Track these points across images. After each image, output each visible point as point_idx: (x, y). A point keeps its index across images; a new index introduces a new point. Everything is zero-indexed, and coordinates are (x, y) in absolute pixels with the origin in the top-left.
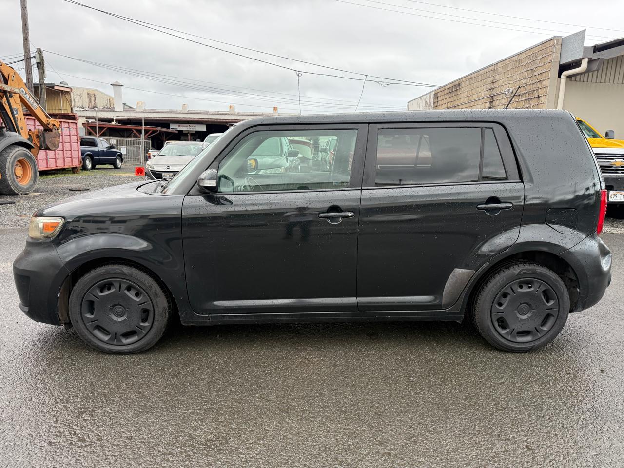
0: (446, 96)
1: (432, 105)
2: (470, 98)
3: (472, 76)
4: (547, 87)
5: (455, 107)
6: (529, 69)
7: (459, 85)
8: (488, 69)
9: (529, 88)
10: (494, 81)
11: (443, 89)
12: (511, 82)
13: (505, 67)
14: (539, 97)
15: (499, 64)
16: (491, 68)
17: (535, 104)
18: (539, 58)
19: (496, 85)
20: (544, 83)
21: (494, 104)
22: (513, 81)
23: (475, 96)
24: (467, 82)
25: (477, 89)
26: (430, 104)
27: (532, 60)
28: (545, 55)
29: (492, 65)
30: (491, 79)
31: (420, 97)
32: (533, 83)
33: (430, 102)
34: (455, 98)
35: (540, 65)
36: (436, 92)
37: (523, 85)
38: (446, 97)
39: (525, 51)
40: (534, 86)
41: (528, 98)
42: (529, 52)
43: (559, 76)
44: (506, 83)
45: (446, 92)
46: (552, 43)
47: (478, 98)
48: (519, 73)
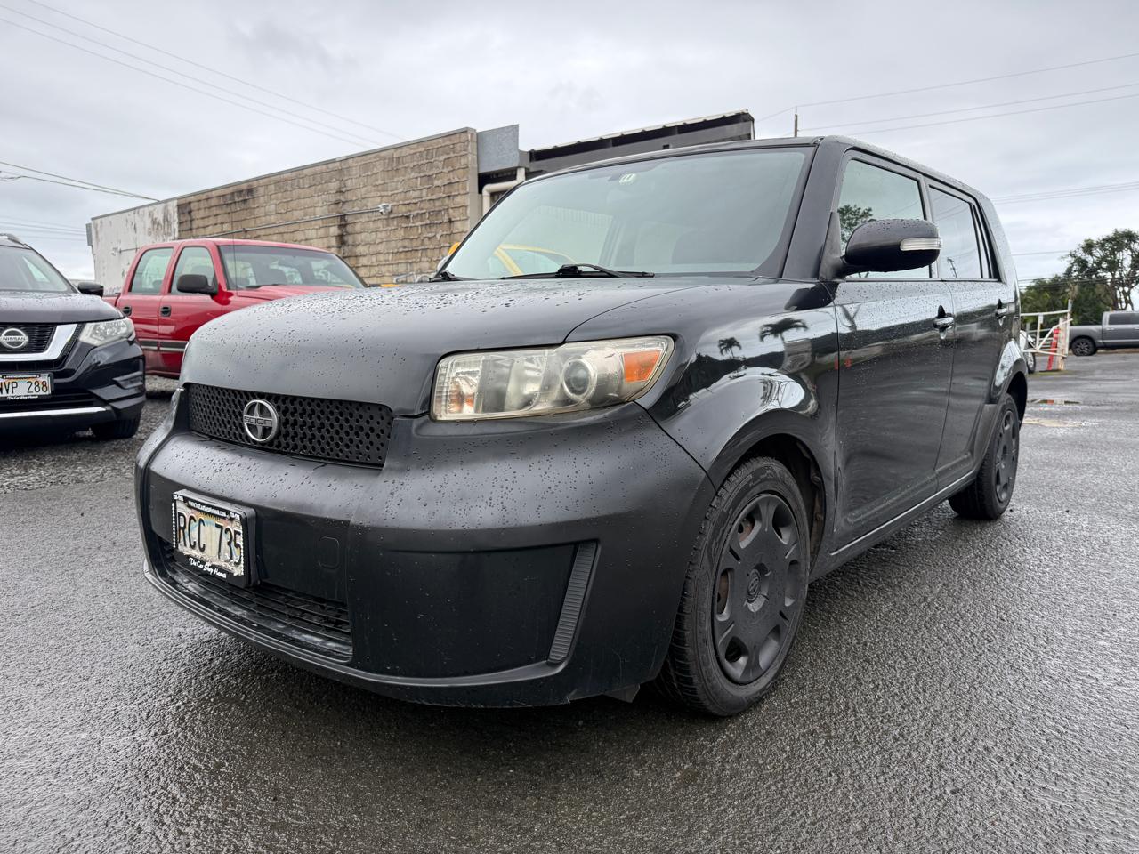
0: (215, 211)
1: (175, 225)
2: (288, 216)
3: (285, 176)
4: (466, 207)
5: (246, 232)
6: (422, 174)
7: (250, 191)
8: (324, 167)
9: (427, 206)
10: (344, 190)
11: (205, 197)
12: (385, 193)
13: (366, 167)
14: (450, 221)
15: (351, 161)
16: (331, 166)
17: (445, 233)
18: (442, 158)
19: (349, 196)
20: (458, 200)
21: (349, 229)
22: (390, 193)
23: (298, 214)
24: (272, 187)
25: (302, 201)
26: (169, 224)
27: (425, 161)
28: (452, 155)
29: (334, 161)
30: (334, 185)
31: (135, 209)
32: (434, 197)
33: (166, 219)
34: (244, 215)
35: (446, 170)
36: (183, 201)
37: (414, 201)
38: (215, 213)
39: (408, 145)
40: (437, 203)
41: (428, 222)
42: (418, 148)
43: (480, 191)
44: (373, 194)
45: (214, 202)
46: (463, 137)
47: (307, 218)
48: (401, 178)
